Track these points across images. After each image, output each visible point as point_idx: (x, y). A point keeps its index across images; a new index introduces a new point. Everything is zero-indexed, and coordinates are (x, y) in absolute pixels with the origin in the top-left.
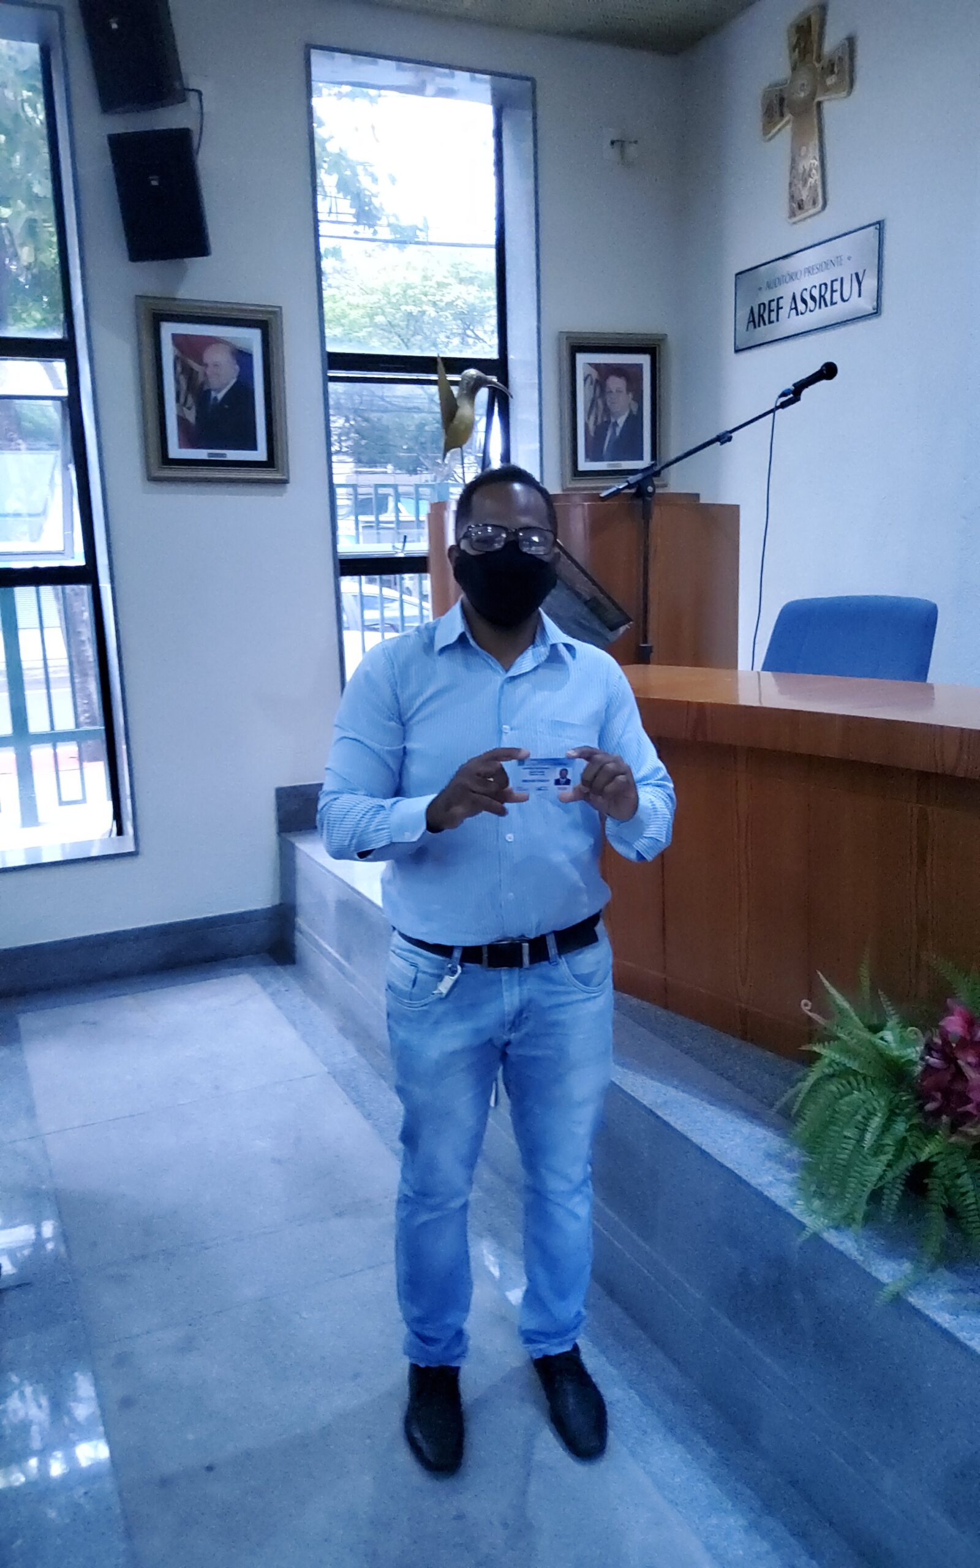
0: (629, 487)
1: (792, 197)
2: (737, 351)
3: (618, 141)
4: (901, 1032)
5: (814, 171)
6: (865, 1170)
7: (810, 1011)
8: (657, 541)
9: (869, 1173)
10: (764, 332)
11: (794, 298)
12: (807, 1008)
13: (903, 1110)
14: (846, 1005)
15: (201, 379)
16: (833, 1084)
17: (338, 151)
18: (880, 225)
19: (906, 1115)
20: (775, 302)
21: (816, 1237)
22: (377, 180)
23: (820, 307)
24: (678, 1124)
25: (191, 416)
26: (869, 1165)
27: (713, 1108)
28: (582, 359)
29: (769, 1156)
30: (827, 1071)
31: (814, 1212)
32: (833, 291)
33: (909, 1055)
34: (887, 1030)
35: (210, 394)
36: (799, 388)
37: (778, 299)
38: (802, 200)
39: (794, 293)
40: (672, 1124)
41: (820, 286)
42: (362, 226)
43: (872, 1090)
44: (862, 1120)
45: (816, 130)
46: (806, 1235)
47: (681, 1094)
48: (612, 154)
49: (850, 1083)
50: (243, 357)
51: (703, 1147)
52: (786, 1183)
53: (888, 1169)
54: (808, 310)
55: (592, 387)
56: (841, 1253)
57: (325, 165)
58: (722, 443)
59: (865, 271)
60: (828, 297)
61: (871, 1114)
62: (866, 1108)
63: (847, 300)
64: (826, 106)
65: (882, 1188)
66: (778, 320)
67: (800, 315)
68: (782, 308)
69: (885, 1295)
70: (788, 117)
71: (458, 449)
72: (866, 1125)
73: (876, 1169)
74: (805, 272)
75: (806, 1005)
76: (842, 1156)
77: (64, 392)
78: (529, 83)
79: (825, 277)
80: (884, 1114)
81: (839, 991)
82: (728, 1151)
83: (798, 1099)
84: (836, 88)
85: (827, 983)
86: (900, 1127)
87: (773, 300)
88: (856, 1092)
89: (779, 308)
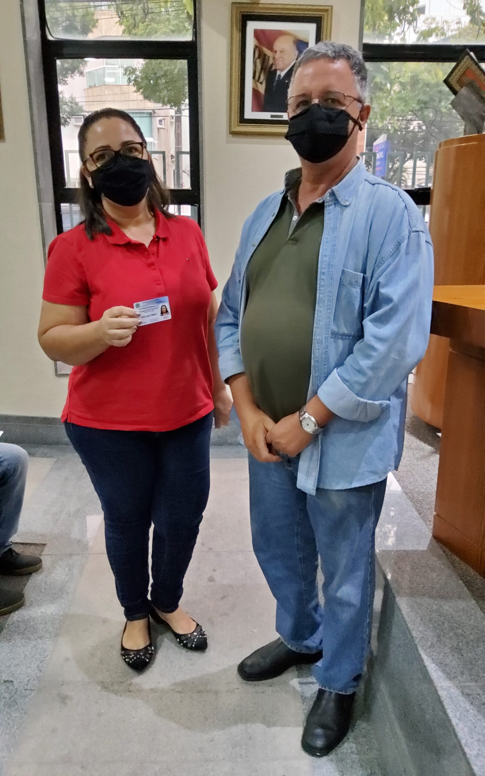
35: (276, 72)
50: (301, 45)
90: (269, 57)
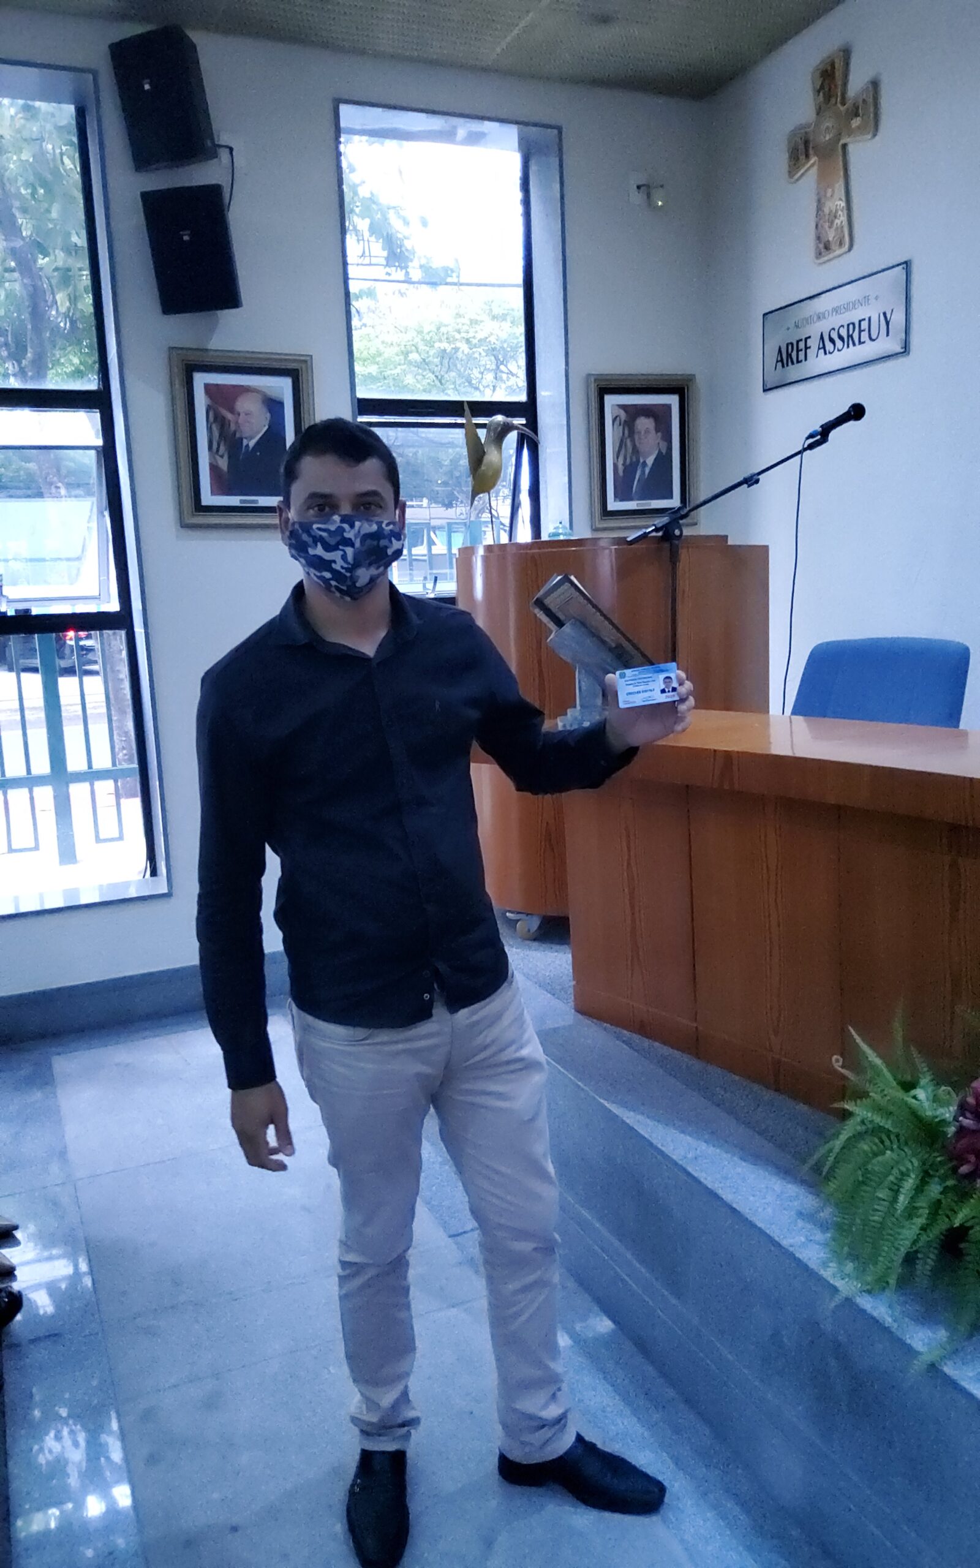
0: (657, 530)
1: (818, 238)
2: (765, 390)
3: (643, 185)
4: (933, 1091)
5: (840, 213)
6: (899, 1234)
7: (843, 1067)
8: (684, 584)
9: (901, 1237)
10: (794, 372)
11: (822, 338)
12: (837, 1064)
13: (937, 1171)
14: (878, 1061)
15: (233, 427)
16: (866, 1144)
17: (368, 195)
18: (907, 265)
19: (939, 1177)
20: (804, 341)
21: (848, 1301)
22: (408, 224)
23: (848, 346)
24: (708, 1180)
25: (223, 464)
26: (903, 1227)
27: (744, 1164)
28: (611, 400)
29: (800, 1214)
30: (859, 1128)
31: (849, 1275)
32: (860, 331)
33: (942, 1114)
34: (920, 1088)
35: (242, 443)
36: (826, 430)
37: (806, 339)
38: (828, 241)
39: (822, 334)
40: (702, 1180)
41: (848, 325)
42: (394, 269)
43: (906, 1150)
44: (895, 1181)
45: (842, 173)
46: (837, 1300)
47: (712, 1148)
48: (637, 198)
49: (882, 1142)
50: (274, 406)
51: (734, 1206)
52: (819, 1244)
53: (921, 1232)
54: (836, 350)
55: (621, 427)
56: (873, 1318)
57: (357, 210)
58: (749, 486)
59: (892, 311)
60: (856, 336)
61: (904, 1175)
62: (899, 1170)
63: (874, 340)
64: (851, 148)
65: (916, 1252)
66: (806, 359)
67: (828, 356)
68: (810, 347)
69: (918, 1366)
70: (813, 159)
71: (486, 495)
72: (900, 1187)
73: (909, 1233)
74: (834, 311)
75: (837, 1061)
76: (876, 1218)
77: (99, 442)
78: (555, 132)
79: (855, 316)
80: (917, 1176)
81: (871, 1046)
82: (760, 1210)
83: (829, 1159)
84: (861, 129)
85: (858, 1040)
86: (934, 1190)
87: (801, 340)
88: (888, 1152)
89: (806, 348)
90: (229, 421)
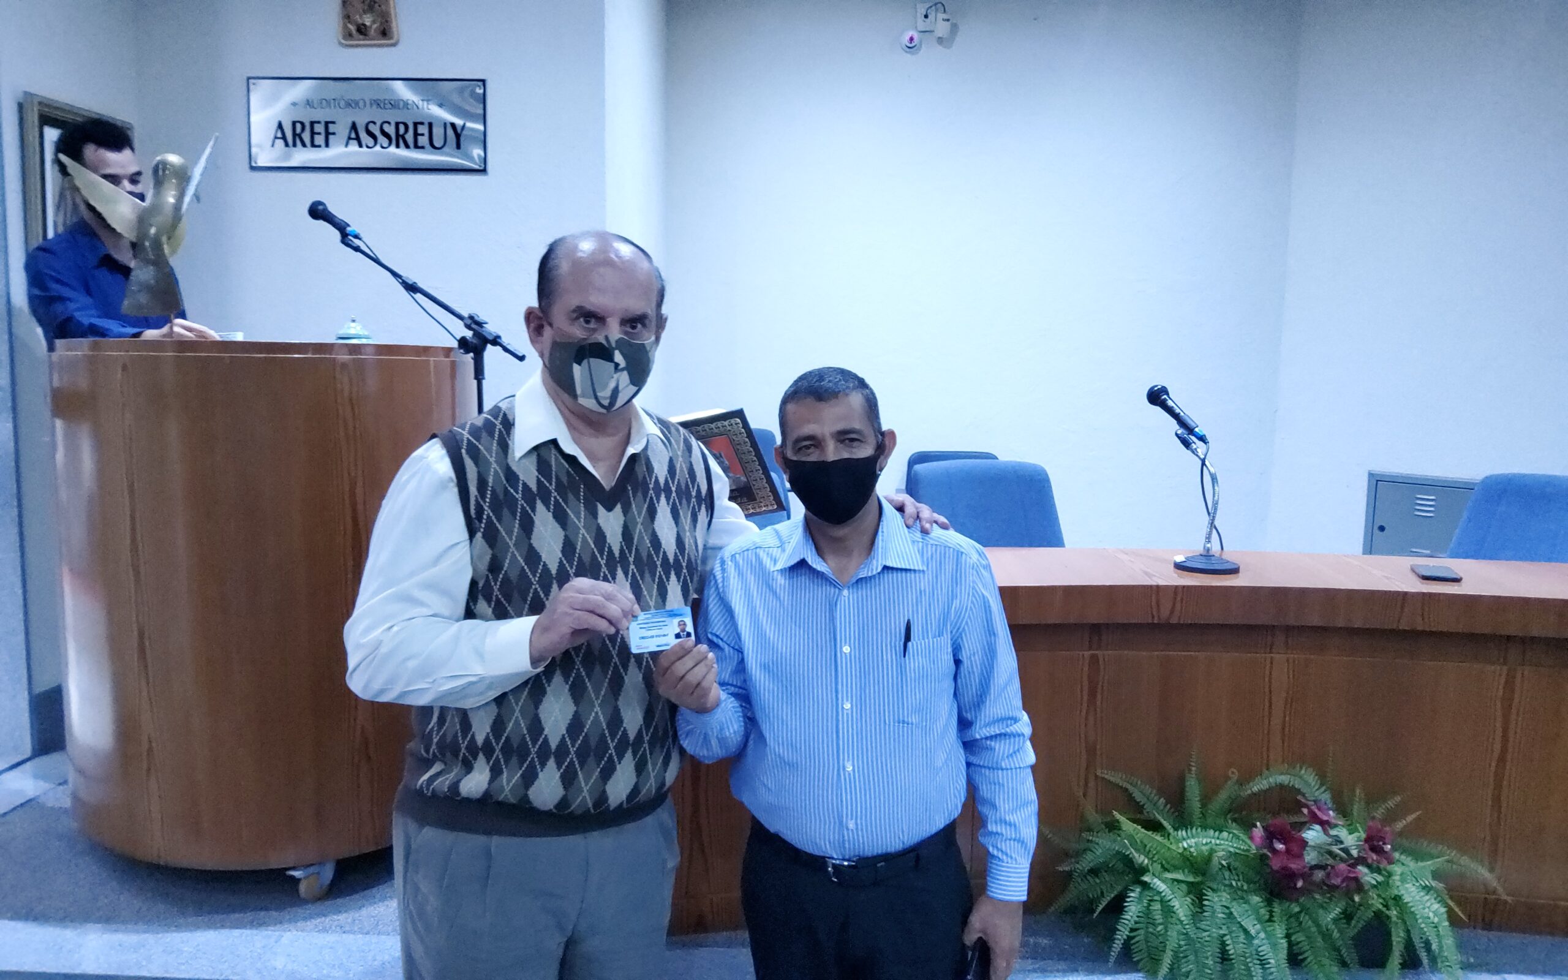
1: (347, 17)
2: (253, 168)
10: (306, 154)
11: (354, 127)
18: (482, 83)
20: (323, 123)
23: (398, 146)
32: (417, 134)
37: (327, 123)
38: (364, 25)
39: (354, 122)
41: (397, 124)
54: (378, 145)
59: (463, 123)
60: (410, 137)
63: (436, 149)
66: (327, 145)
67: (365, 149)
68: (334, 134)
74: (371, 105)
79: (407, 116)
87: (319, 122)
89: (328, 134)
